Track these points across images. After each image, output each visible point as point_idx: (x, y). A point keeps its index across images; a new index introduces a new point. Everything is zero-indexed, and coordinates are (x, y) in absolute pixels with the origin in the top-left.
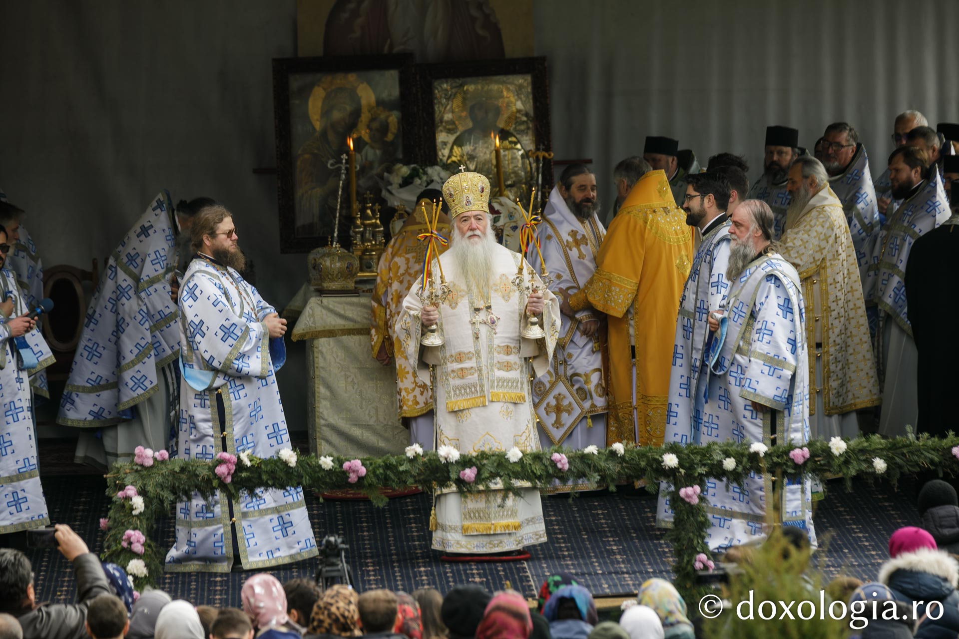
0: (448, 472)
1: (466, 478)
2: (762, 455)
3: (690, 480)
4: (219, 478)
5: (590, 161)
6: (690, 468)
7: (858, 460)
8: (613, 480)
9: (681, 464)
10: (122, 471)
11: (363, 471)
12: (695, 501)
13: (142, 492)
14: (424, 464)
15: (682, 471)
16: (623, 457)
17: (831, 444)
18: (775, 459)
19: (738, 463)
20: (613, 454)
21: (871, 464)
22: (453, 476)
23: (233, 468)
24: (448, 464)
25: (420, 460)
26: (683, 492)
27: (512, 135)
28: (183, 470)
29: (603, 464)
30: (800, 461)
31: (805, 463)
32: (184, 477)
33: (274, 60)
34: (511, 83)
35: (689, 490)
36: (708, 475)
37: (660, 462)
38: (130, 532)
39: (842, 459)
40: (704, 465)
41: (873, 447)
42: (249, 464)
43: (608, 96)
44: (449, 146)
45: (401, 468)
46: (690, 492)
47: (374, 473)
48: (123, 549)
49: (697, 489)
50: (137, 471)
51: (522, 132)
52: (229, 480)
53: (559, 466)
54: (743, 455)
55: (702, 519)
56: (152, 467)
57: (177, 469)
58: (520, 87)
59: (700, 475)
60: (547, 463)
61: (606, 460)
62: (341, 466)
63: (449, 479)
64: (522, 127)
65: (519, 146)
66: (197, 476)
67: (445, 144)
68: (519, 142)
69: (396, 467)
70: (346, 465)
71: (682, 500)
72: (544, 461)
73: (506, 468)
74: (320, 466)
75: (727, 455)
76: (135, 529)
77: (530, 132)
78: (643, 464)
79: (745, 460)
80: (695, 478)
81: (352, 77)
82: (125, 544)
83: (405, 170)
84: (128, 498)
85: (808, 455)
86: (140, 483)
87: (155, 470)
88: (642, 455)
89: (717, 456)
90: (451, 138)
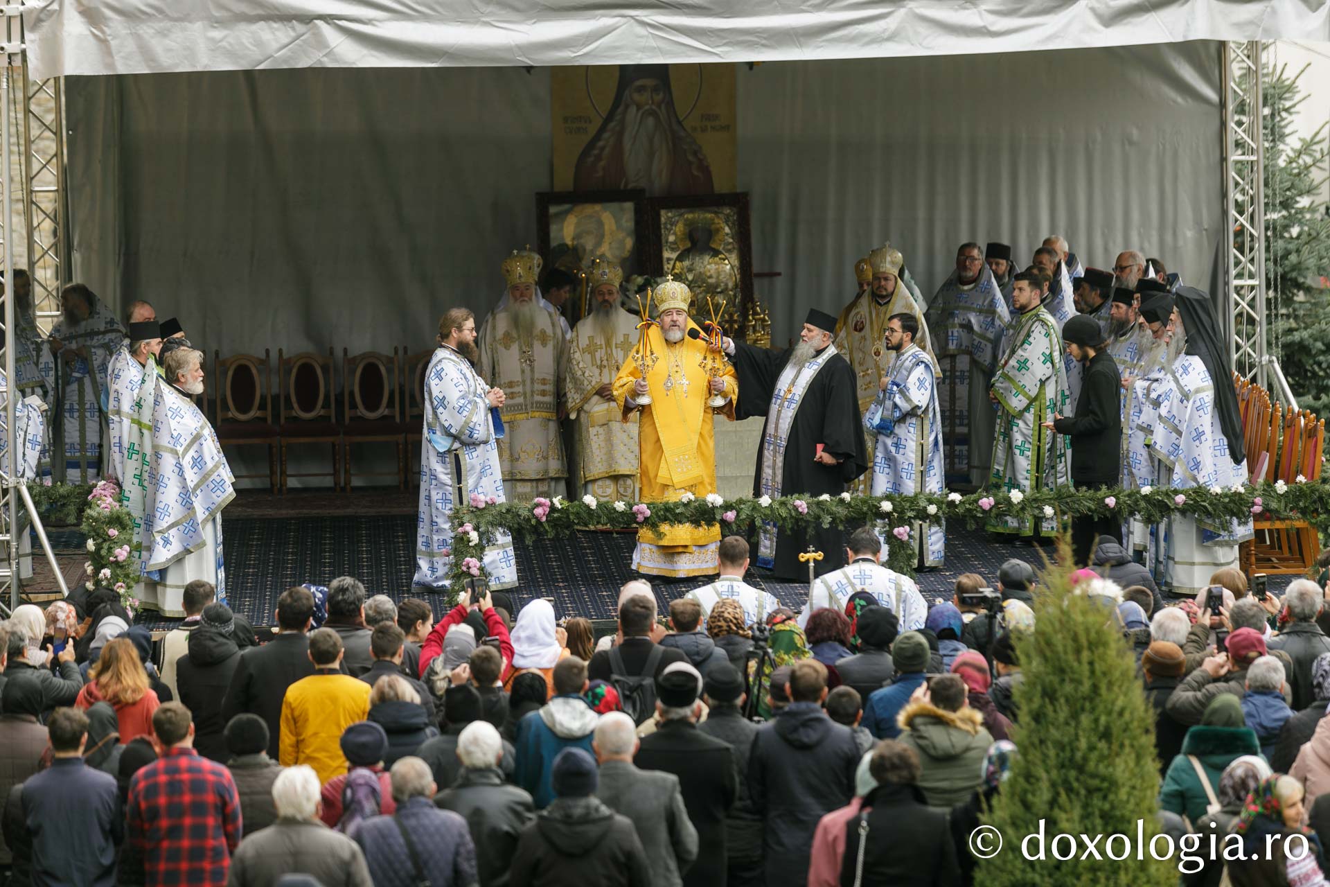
0: (714, 514)
1: (728, 519)
2: (957, 502)
3: (902, 521)
4: (537, 518)
5: (779, 274)
6: (902, 512)
7: (1032, 507)
8: (841, 521)
9: (894, 510)
10: (461, 512)
11: (648, 513)
12: (906, 538)
13: (476, 528)
14: (695, 508)
15: (896, 515)
16: (849, 503)
17: (1010, 495)
18: (968, 506)
19: (939, 508)
20: (842, 501)
21: (1042, 510)
22: (718, 517)
23: (548, 510)
24: (714, 508)
25: (693, 505)
26: (896, 531)
27: (721, 253)
28: (508, 511)
29: (834, 509)
30: (987, 507)
31: (991, 509)
32: (509, 516)
33: (537, 194)
34: (722, 213)
35: (901, 530)
36: (916, 518)
37: (878, 508)
38: (468, 559)
39: (1020, 506)
40: (913, 510)
41: (1044, 497)
42: (560, 507)
43: (794, 223)
44: (672, 262)
45: (678, 511)
46: (902, 531)
47: (657, 514)
48: (463, 572)
49: (907, 528)
50: (472, 512)
51: (729, 251)
52: (544, 519)
53: (800, 510)
54: (942, 503)
55: (910, 552)
56: (484, 509)
57: (504, 511)
58: (728, 216)
59: (910, 517)
60: (790, 507)
61: (836, 506)
62: (631, 509)
63: (714, 519)
64: (730, 247)
65: (726, 262)
66: (519, 516)
67: (669, 259)
68: (727, 258)
69: (673, 510)
70: (635, 508)
71: (895, 537)
72: (789, 506)
73: (759, 511)
74: (615, 509)
75: (931, 502)
76: (472, 557)
77: (736, 251)
78: (865, 509)
79: (944, 506)
80: (905, 520)
81: (598, 207)
82: (464, 569)
83: (640, 280)
84: (466, 533)
85: (993, 503)
86: (475, 521)
87: (486, 511)
88: (864, 502)
89: (923, 503)
90: (674, 255)
